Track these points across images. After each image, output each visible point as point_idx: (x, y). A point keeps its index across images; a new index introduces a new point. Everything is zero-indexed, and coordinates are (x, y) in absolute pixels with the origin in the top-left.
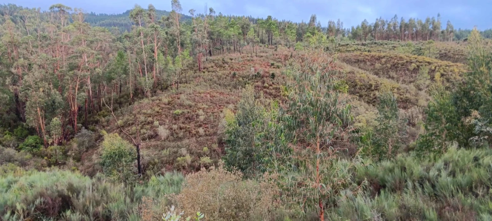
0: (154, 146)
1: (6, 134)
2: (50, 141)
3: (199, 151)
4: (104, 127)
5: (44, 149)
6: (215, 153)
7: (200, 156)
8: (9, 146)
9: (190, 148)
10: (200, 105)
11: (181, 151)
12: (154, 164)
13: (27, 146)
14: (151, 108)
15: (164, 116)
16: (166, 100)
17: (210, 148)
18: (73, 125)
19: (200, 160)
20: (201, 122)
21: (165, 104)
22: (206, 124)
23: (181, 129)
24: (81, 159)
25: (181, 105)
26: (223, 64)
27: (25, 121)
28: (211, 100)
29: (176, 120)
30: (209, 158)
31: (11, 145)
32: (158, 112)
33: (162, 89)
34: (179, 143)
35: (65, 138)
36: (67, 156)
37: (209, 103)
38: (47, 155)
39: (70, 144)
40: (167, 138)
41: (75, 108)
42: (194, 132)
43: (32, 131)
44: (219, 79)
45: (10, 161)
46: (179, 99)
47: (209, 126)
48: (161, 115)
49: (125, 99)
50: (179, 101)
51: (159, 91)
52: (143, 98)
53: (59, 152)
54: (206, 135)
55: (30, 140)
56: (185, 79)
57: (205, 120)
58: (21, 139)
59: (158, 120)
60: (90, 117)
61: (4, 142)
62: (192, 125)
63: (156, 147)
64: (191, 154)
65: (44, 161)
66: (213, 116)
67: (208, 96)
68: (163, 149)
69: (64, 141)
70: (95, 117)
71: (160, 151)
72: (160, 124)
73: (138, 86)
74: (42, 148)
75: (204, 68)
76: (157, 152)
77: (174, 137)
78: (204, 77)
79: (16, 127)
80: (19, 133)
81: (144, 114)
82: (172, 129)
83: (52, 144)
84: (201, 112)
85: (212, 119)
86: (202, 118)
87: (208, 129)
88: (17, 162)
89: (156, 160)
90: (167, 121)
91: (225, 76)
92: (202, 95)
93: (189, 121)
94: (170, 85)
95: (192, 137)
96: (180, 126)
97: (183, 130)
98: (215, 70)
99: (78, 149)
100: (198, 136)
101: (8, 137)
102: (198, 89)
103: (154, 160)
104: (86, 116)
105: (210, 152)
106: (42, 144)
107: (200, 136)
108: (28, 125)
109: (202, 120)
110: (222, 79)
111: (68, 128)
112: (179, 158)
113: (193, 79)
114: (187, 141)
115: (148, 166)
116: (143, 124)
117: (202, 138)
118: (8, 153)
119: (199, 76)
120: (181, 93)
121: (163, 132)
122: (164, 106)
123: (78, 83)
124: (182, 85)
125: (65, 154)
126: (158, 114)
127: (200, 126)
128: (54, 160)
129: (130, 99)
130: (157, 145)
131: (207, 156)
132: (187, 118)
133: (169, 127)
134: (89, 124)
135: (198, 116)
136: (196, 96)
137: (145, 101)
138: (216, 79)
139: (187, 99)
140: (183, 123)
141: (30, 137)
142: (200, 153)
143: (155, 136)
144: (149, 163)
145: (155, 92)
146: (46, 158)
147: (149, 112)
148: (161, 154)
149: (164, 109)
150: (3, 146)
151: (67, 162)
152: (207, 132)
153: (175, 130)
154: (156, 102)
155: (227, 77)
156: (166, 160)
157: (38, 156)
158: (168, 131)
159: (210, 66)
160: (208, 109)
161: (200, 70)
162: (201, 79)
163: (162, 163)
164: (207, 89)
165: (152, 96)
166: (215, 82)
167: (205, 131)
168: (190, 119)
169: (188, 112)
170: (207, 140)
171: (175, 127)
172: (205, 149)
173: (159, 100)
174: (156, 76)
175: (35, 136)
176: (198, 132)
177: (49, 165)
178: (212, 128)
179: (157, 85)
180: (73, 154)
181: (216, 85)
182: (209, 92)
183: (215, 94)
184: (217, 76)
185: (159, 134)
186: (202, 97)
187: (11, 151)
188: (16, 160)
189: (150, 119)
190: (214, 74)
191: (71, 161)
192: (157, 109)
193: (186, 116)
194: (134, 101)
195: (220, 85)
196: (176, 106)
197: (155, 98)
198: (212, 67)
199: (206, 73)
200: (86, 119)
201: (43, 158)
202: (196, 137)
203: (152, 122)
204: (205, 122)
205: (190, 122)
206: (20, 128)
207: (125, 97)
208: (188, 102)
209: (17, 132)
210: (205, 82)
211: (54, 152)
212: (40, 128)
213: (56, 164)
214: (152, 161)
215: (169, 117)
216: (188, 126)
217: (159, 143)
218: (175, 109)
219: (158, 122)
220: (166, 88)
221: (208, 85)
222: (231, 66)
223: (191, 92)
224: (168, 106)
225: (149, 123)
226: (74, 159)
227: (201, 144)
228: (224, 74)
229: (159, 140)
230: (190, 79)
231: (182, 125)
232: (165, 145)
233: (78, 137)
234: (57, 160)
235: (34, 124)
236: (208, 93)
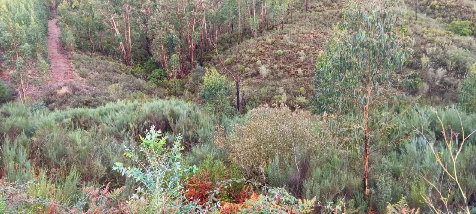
0: (255, 83)
1: (137, 67)
2: (171, 75)
3: (296, 91)
4: (215, 64)
5: (167, 81)
6: (312, 93)
7: (296, 95)
8: (139, 77)
9: (287, 87)
10: (301, 46)
11: (279, 89)
12: (254, 100)
13: (154, 77)
14: (256, 48)
15: (267, 55)
16: (269, 40)
17: (307, 88)
18: (190, 61)
19: (296, 100)
20: (301, 63)
21: (269, 44)
22: (305, 65)
23: (281, 68)
24: (195, 91)
25: (284, 46)
26: (332, 2)
27: (152, 56)
28: (313, 40)
29: (277, 60)
30: (305, 98)
31: (141, 76)
32: (261, 52)
33: (268, 30)
34: (278, 82)
35: (184, 72)
36: (184, 88)
37: (311, 44)
38: (168, 86)
39: (187, 78)
40: (267, 77)
41: (192, 46)
42: (293, 72)
43: (158, 65)
44: (325, 19)
45: (139, 89)
46: (282, 39)
47: (308, 67)
48: (264, 55)
49: (235, 39)
50: (282, 41)
51: (265, 31)
52: (250, 38)
53: (178, 85)
54: (304, 76)
55: (156, 72)
56: (291, 19)
57: (305, 60)
58: (149, 71)
59: (261, 60)
60: (205, 55)
61: (136, 73)
62: (291, 66)
63: (256, 84)
64: (288, 93)
65: (166, 91)
66: (314, 57)
67: (312, 36)
68: (262, 86)
69: (183, 75)
70: (209, 54)
71: (260, 88)
72: (262, 64)
73: (247, 27)
74: (165, 80)
75: (311, 8)
76: (257, 89)
77: (274, 76)
78: (310, 17)
79: (146, 61)
80: (148, 67)
81: (250, 53)
82: (272, 68)
83: (172, 77)
84: (302, 52)
85: (312, 60)
86: (302, 58)
87: (307, 70)
88: (145, 91)
89: (256, 97)
90: (269, 61)
91: (332, 16)
92: (306, 35)
93: (290, 61)
94: (276, 25)
95: (291, 77)
96: (280, 66)
97: (282, 70)
98: (322, 9)
99: (193, 82)
100: (296, 76)
101: (138, 69)
102: (302, 29)
103: (253, 96)
104: (201, 53)
105: (307, 93)
106: (165, 76)
107: (298, 77)
108: (154, 60)
109: (302, 60)
110: (328, 18)
111: (186, 64)
112: (276, 96)
113: (299, 19)
114: (286, 80)
115: (248, 102)
116: (247, 62)
117: (300, 79)
118: (139, 82)
119: (305, 16)
120: (285, 34)
121: (264, 70)
122: (267, 46)
123: (195, 23)
124: (287, 25)
125: (182, 86)
126: (261, 53)
127: (300, 66)
128: (174, 91)
129: (239, 39)
130: (258, 83)
131: (303, 96)
132: (287, 59)
133: (270, 66)
134: (204, 61)
135: (298, 56)
136: (299, 36)
137: (252, 41)
138: (322, 18)
139: (290, 40)
140: (283, 63)
141: (156, 70)
142: (296, 92)
143: (257, 74)
144: (249, 99)
145: (261, 32)
146: (168, 88)
147: (253, 51)
148: (260, 92)
149: (267, 49)
150: (135, 76)
151: (184, 93)
152: (306, 73)
153: (275, 70)
154: (261, 41)
155: (334, 17)
156: (264, 98)
157: (162, 87)
158: (268, 70)
159: (318, 5)
160: (309, 49)
161: (307, 10)
162: (307, 19)
163: (260, 99)
164: (311, 30)
165: (258, 36)
166: (321, 22)
167: (304, 72)
168: (290, 59)
169: (290, 53)
170: (305, 80)
171: (276, 66)
172: (302, 89)
173: (264, 40)
174: (264, 17)
175: (159, 70)
176: (296, 72)
177: (170, 95)
178: (311, 69)
179: (264, 26)
180: (189, 87)
181: (321, 25)
182: (312, 32)
183: (319, 34)
184: (324, 16)
185: (260, 73)
186: (305, 38)
187: (140, 81)
188: (144, 89)
189: (254, 58)
190: (321, 13)
191: (187, 92)
192: (261, 49)
193: (287, 56)
194: (242, 40)
195: (325, 25)
196: (278, 46)
197: (260, 38)
198: (320, 6)
199: (313, 13)
200: (201, 56)
201: (166, 89)
202: (295, 77)
203: (255, 62)
204: (304, 63)
205: (290, 63)
206: (149, 61)
207: (236, 36)
208: (290, 43)
209: (146, 65)
210: (311, 21)
211: (174, 84)
212: (164, 63)
213: (176, 95)
214: (252, 97)
215: (271, 57)
216: (288, 66)
217: (260, 81)
218: (278, 49)
219: (260, 61)
220: (272, 29)
221: (313, 25)
222: (340, 5)
223: (295, 32)
224: (271, 46)
225: (252, 62)
226: (189, 91)
227: (299, 84)
228: (331, 14)
229: (259, 79)
230: (296, 19)
231: (282, 65)
232: (265, 83)
233: (193, 72)
234: (176, 91)
235: (159, 59)
236: (312, 34)
